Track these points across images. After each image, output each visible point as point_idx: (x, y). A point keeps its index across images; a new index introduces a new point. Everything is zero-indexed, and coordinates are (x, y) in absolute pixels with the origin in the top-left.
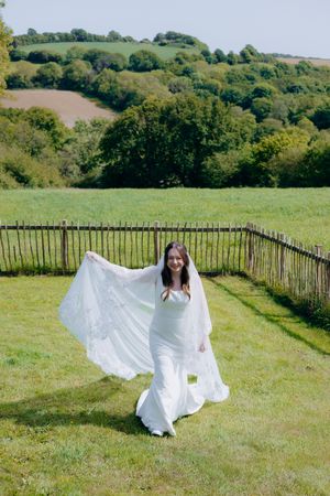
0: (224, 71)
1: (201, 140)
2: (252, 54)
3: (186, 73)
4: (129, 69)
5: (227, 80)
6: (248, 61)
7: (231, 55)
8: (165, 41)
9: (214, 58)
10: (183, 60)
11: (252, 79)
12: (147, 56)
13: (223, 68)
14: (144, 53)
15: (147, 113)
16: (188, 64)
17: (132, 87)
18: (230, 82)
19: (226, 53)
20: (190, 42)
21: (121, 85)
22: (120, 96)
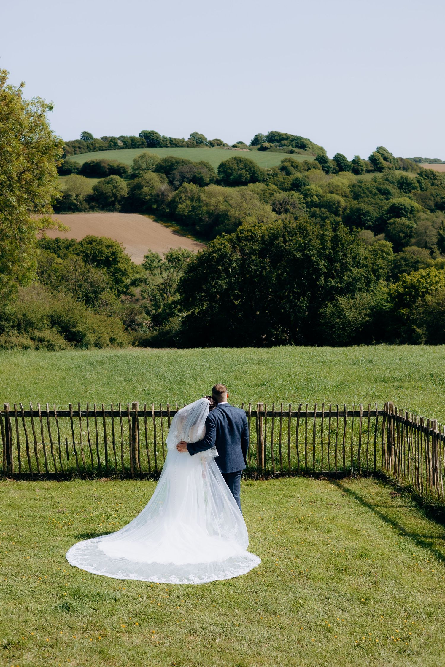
0: (346, 183)
1: (318, 279)
2: (385, 159)
3: (296, 186)
4: (218, 183)
5: (351, 195)
6: (380, 169)
7: (356, 161)
8: (267, 144)
9: (332, 165)
10: (292, 170)
11: (386, 193)
12: (241, 165)
13: (345, 179)
14: (238, 160)
15: (243, 243)
16: (298, 175)
17: (222, 207)
18: (356, 197)
19: (350, 158)
20: (301, 145)
21: (207, 205)
22: (206, 218)
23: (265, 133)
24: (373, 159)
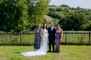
1: (79, 22)
3: (67, 11)
4: (56, 11)
6: (78, 9)
7: (75, 8)
9: (72, 9)
10: (66, 9)
11: (79, 13)
12: (60, 9)
13: (74, 11)
17: (57, 14)
18: (75, 13)
19: (74, 8)
20: (67, 6)
21: (55, 14)
22: (55, 16)
23: (62, 5)
24: (77, 8)
